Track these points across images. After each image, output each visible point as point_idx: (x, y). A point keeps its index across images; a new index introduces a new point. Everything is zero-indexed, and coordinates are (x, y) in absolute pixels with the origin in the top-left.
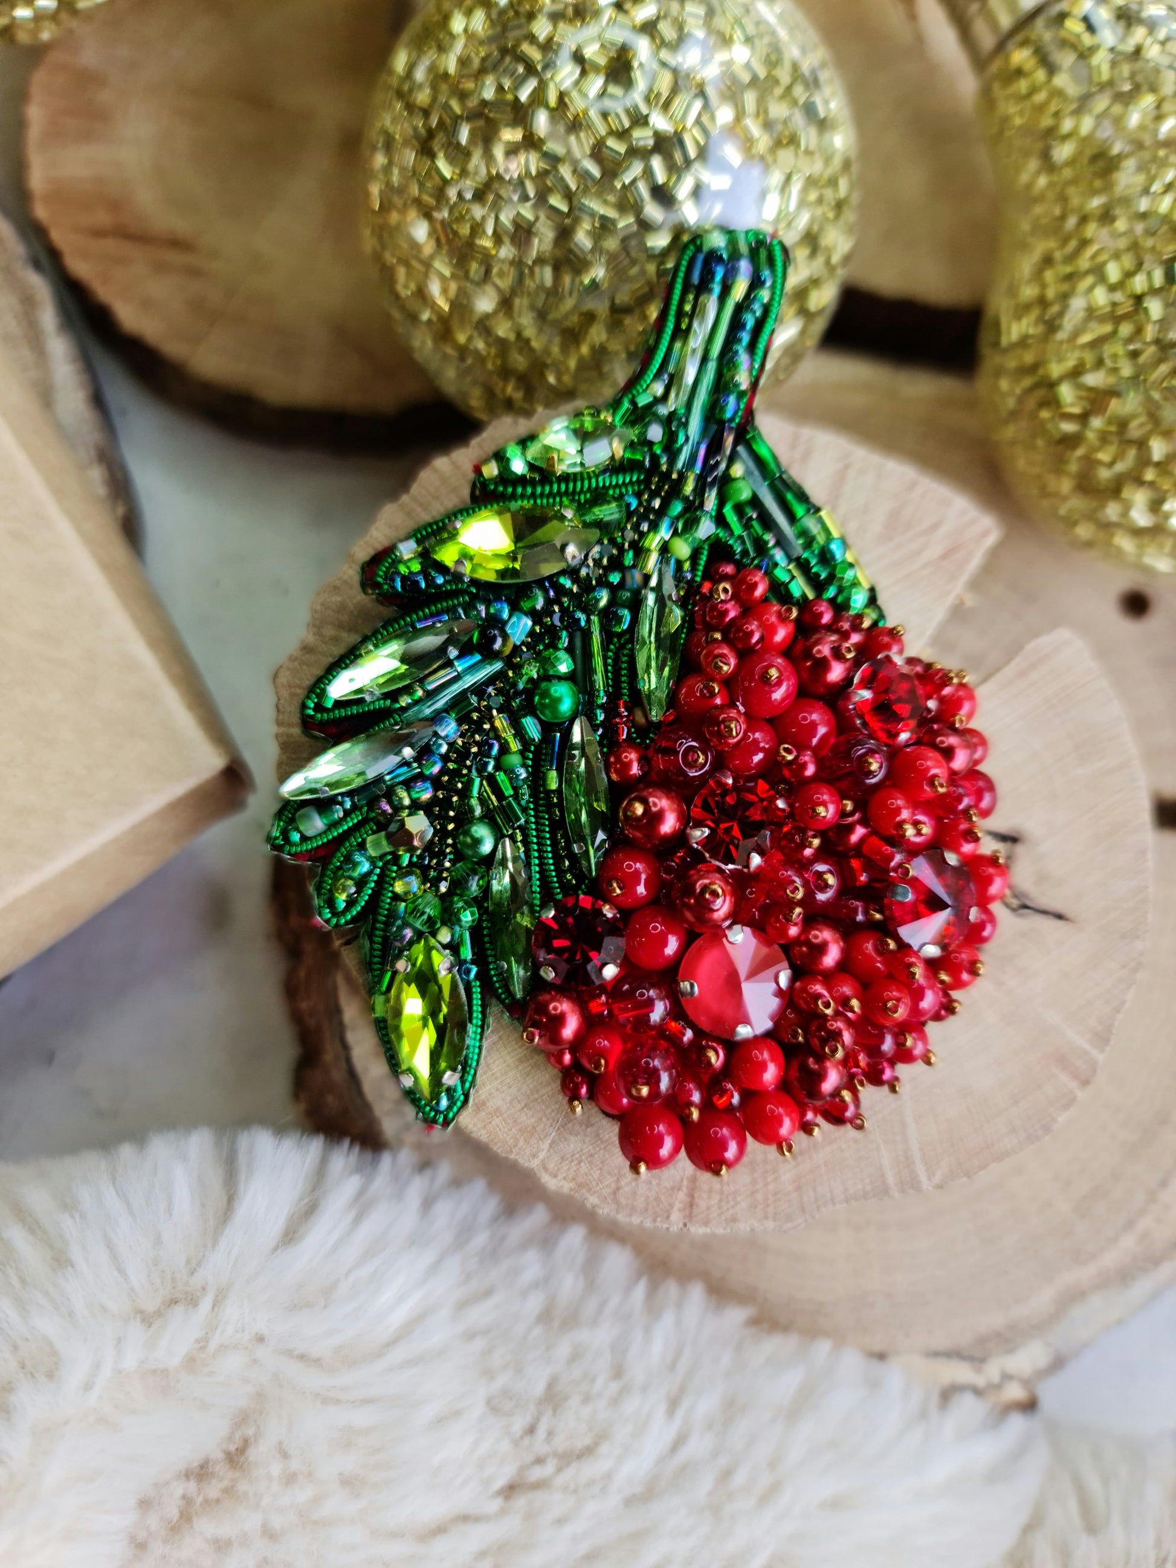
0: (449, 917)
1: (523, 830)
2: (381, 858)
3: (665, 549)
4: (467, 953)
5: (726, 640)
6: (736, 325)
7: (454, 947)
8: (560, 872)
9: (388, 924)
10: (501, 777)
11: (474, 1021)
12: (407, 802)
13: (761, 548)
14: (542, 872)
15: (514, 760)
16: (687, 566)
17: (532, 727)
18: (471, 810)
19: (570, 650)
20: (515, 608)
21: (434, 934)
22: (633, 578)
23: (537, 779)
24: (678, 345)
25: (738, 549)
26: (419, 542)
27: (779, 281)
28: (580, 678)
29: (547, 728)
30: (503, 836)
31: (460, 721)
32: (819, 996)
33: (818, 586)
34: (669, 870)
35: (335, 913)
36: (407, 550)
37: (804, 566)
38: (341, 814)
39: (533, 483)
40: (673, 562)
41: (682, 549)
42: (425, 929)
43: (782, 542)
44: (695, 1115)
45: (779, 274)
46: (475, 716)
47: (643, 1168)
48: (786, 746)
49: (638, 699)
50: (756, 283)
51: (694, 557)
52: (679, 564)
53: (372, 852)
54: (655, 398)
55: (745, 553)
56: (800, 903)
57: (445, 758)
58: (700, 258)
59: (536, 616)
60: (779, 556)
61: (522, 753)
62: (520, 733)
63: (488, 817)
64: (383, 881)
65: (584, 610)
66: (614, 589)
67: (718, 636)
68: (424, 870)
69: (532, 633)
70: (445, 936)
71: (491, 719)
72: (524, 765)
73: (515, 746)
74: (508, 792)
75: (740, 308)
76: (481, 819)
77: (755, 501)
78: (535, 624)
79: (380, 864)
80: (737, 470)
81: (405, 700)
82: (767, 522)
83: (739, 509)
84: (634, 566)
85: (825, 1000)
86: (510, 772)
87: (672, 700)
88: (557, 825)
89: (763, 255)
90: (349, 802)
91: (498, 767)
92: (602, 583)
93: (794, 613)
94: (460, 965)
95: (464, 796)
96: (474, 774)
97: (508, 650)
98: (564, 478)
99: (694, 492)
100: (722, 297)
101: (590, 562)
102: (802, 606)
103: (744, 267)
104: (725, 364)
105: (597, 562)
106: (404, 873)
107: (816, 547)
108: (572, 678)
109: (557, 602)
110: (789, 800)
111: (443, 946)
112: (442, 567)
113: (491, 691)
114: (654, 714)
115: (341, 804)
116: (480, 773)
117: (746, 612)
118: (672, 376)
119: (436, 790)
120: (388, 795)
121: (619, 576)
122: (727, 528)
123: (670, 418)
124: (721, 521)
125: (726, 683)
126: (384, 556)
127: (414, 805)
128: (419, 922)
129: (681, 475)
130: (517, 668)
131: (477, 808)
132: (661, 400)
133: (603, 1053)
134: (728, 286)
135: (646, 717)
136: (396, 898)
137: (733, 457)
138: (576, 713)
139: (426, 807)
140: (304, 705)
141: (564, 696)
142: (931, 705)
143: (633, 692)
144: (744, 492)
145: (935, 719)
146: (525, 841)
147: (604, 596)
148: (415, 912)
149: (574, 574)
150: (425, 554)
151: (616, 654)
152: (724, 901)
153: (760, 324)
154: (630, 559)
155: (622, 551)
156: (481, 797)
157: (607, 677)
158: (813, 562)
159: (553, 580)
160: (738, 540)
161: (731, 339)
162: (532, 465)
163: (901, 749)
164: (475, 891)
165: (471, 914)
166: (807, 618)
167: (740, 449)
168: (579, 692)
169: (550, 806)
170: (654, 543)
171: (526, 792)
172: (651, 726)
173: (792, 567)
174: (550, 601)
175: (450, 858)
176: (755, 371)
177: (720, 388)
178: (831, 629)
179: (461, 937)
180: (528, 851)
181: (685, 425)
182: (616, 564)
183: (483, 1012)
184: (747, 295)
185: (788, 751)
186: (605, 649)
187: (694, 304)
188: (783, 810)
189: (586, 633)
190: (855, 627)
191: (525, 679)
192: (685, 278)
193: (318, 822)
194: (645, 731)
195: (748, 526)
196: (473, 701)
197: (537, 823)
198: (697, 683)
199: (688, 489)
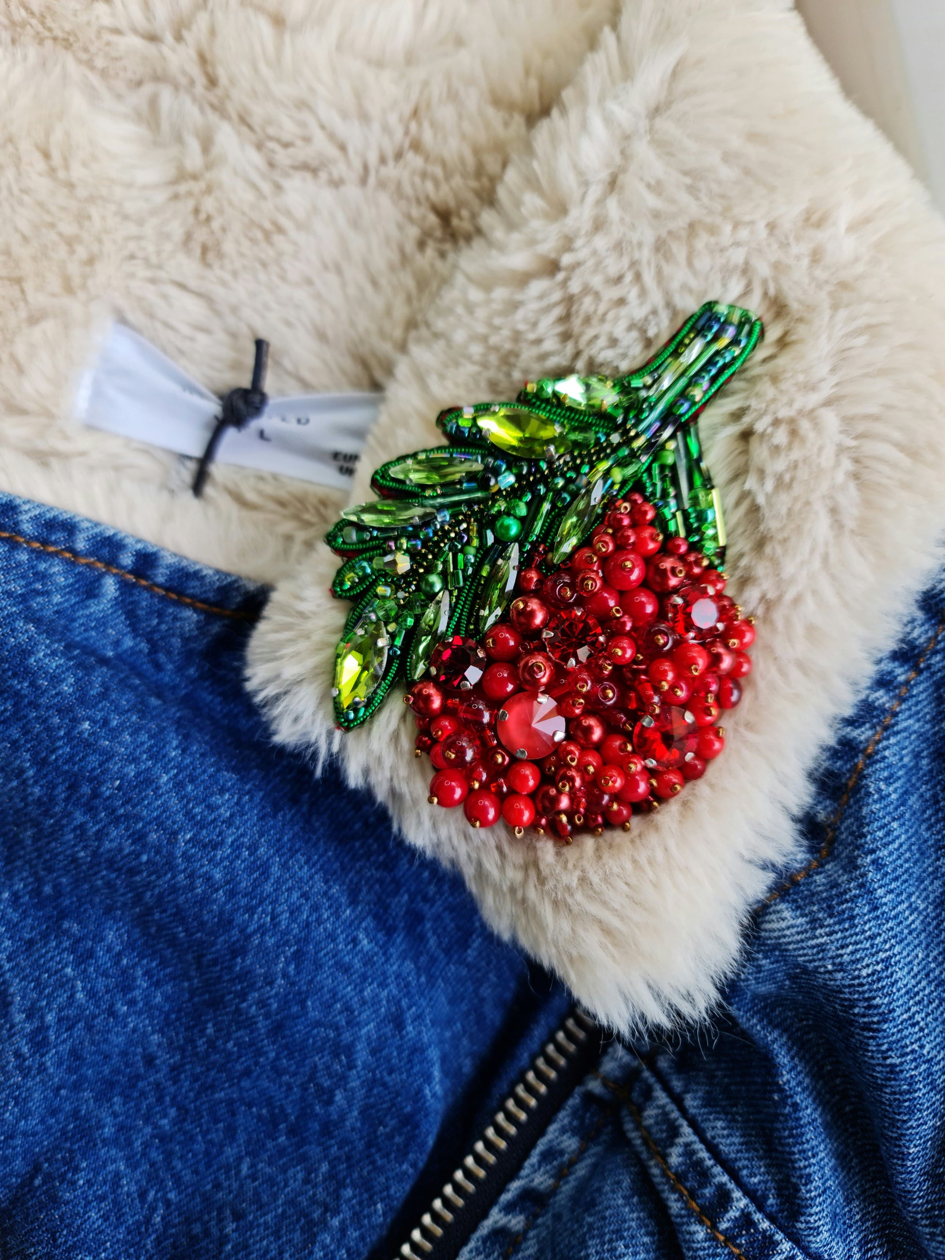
0: (398, 618)
1: (460, 590)
2: (379, 570)
3: (607, 473)
4: (398, 642)
5: (613, 536)
6: (711, 362)
7: (393, 636)
8: (469, 623)
9: (365, 608)
10: (460, 557)
11: (386, 680)
12: (405, 547)
13: (665, 495)
14: (460, 618)
15: (471, 551)
16: (617, 487)
17: (490, 538)
18: (436, 566)
19: (528, 504)
20: (509, 468)
21: (386, 624)
22: (581, 480)
23: (478, 567)
24: (670, 360)
25: (649, 490)
26: (475, 411)
27: (750, 346)
28: (526, 523)
29: (497, 541)
30: (446, 589)
31: (452, 516)
32: (571, 752)
33: (690, 531)
34: (524, 647)
35: (342, 590)
36: (468, 413)
37: (686, 516)
38: (368, 538)
39: (552, 405)
40: (610, 481)
41: (618, 475)
42: (382, 619)
43: (678, 497)
44: (477, 785)
45: (752, 343)
46: (461, 517)
47: (436, 800)
48: (618, 608)
49: (553, 548)
50: (735, 342)
51: (624, 483)
52: (613, 484)
53: (374, 565)
54: (644, 385)
55: (653, 494)
56: (584, 696)
57: (435, 533)
58: (708, 314)
59: (519, 477)
60: (673, 503)
61: (478, 549)
62: (482, 537)
63: (444, 575)
64: (374, 584)
65: (546, 485)
66: (569, 481)
67: (610, 531)
68: (398, 587)
69: (512, 486)
70: (392, 627)
71: (469, 523)
72: (475, 556)
73: (476, 542)
74: (461, 565)
75: (717, 353)
76: (439, 574)
77: (674, 468)
78: (516, 481)
79: (377, 574)
80: (671, 445)
81: (429, 493)
82: (675, 482)
83: (662, 468)
84: (586, 474)
85: (573, 756)
86: (466, 557)
87: (570, 556)
88: (476, 596)
89: (747, 328)
90: (375, 533)
91: (462, 551)
92: (563, 475)
93: (661, 537)
94: (392, 646)
95: (436, 557)
96: (447, 548)
97: (495, 490)
98: (571, 409)
99: (639, 448)
100: (709, 343)
101: (561, 461)
102: (670, 537)
103: (731, 332)
104: (693, 382)
105: (566, 463)
106: (386, 584)
107: (698, 508)
108: (522, 520)
109: (534, 475)
110: (608, 640)
111: (388, 632)
112: (480, 430)
113: (476, 508)
114: (556, 559)
115: (371, 532)
116: (450, 549)
117: (634, 525)
118: (660, 376)
119: (423, 547)
120: (396, 539)
121: (574, 476)
122: (650, 476)
123: (646, 399)
124: (649, 469)
125: (604, 560)
126: (454, 411)
127: (407, 551)
128: (381, 613)
129: (637, 436)
130: (495, 501)
131: (440, 567)
132: (648, 388)
133: (443, 729)
134: (716, 338)
135: (552, 560)
136: (376, 596)
137: (673, 436)
138: (516, 539)
139: (412, 554)
140: (376, 473)
141: (514, 529)
142: (721, 626)
143: (553, 543)
144: (670, 460)
145: (719, 636)
146: (458, 598)
147: (560, 482)
148: (381, 607)
149: (550, 463)
150: (474, 419)
151: (554, 518)
152: (544, 677)
153: (725, 367)
154: (585, 469)
155: (582, 463)
156: (445, 562)
157: (542, 529)
158: (693, 515)
159: (536, 462)
160: (654, 485)
161: (704, 369)
162: (555, 394)
163: (686, 641)
164: (418, 611)
165: (410, 622)
166: (670, 545)
167: (679, 434)
168: (522, 529)
169: (479, 584)
170: (603, 466)
171: (470, 571)
172: (554, 565)
173: (679, 515)
174: (529, 473)
175: (413, 587)
176: (710, 393)
177: (683, 395)
178: (682, 558)
179: (400, 632)
180: (457, 603)
181: (652, 408)
182: (577, 469)
183: (393, 679)
184: (726, 347)
185: (617, 611)
186: (549, 513)
187: (692, 340)
188: (602, 644)
189: (543, 499)
190: (698, 563)
191: (496, 509)
192: (695, 323)
193: (354, 536)
194: (551, 566)
195: (663, 479)
196: (464, 509)
197: (469, 591)
198: (587, 553)
199: (636, 444)
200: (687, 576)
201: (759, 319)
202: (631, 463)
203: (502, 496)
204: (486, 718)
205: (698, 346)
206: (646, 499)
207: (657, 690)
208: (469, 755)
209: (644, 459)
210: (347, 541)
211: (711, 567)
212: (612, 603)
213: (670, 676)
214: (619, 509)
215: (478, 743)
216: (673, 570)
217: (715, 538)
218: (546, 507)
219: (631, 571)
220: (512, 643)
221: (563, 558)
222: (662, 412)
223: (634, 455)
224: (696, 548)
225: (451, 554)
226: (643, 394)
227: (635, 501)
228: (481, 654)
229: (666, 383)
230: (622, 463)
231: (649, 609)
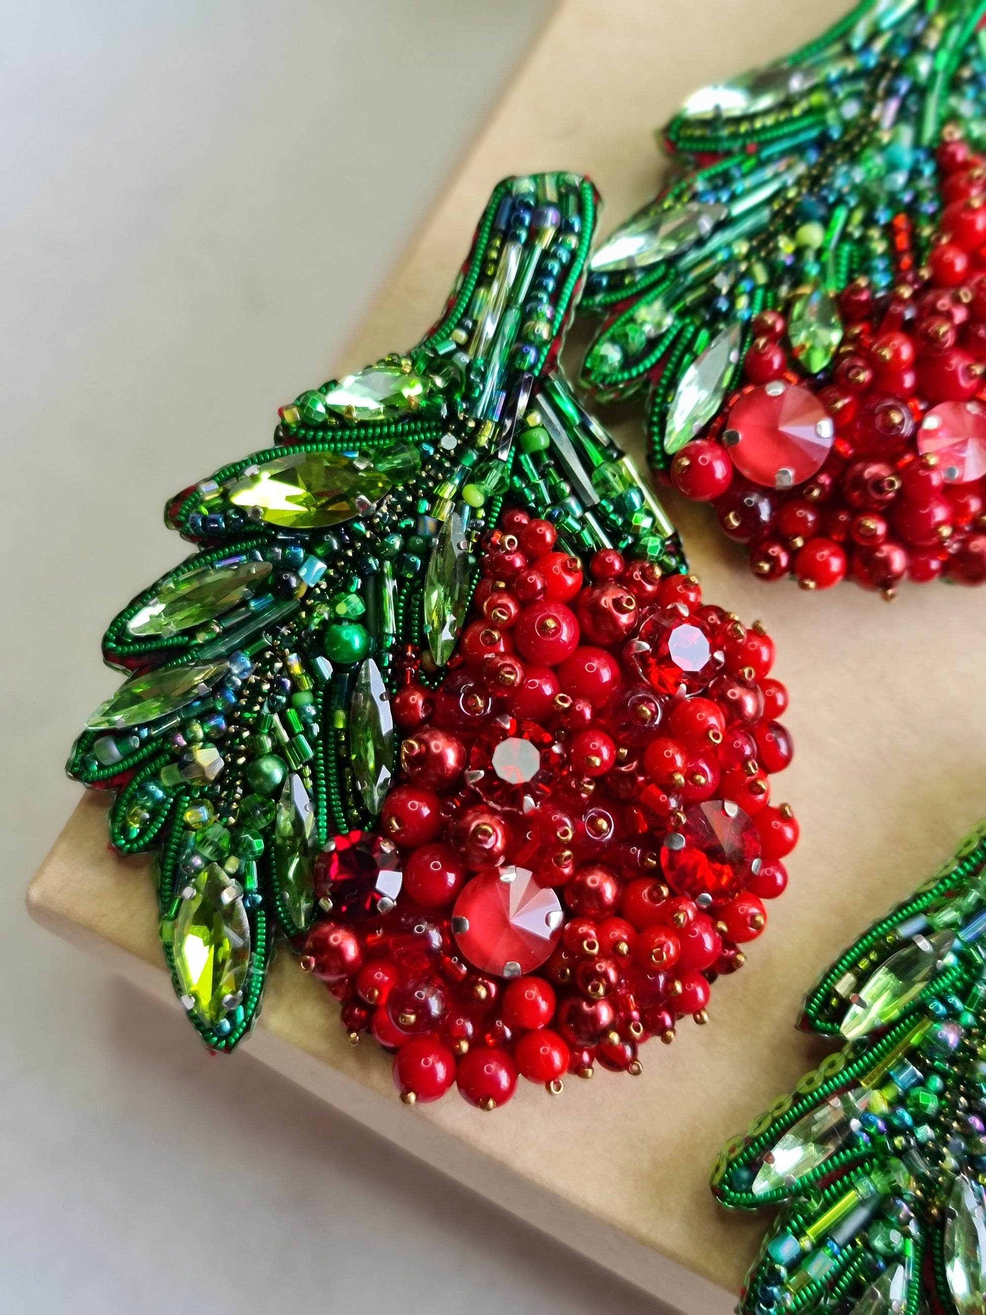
0: (237, 847)
1: (312, 764)
2: (175, 787)
3: (458, 497)
4: (252, 883)
5: (508, 591)
6: (542, 272)
7: (240, 877)
8: (346, 809)
9: (178, 853)
10: (292, 714)
11: (259, 950)
12: (201, 735)
13: (557, 497)
14: (329, 807)
15: (304, 698)
16: (481, 513)
17: (325, 667)
18: (262, 745)
19: (360, 593)
20: (310, 551)
21: (222, 864)
22: (425, 525)
23: (325, 718)
24: (480, 292)
25: (532, 498)
26: (220, 484)
27: (588, 227)
28: (370, 622)
29: (338, 668)
30: (292, 771)
31: (254, 658)
32: (586, 936)
33: (615, 535)
34: (448, 810)
35: (128, 841)
37: (600, 514)
38: (137, 745)
39: (333, 429)
40: (467, 509)
41: (475, 496)
42: (212, 858)
43: (577, 492)
44: (465, 1046)
45: (589, 219)
46: (268, 655)
47: (412, 1096)
48: (561, 695)
49: (425, 644)
50: (564, 228)
51: (488, 505)
52: (474, 510)
53: (166, 782)
54: (458, 345)
55: (539, 501)
56: (569, 846)
57: (239, 694)
58: (509, 201)
59: (330, 559)
60: (572, 503)
61: (314, 692)
62: (310, 669)
63: (278, 751)
64: (175, 810)
65: (376, 555)
66: (408, 534)
67: (502, 585)
68: (216, 800)
69: (326, 576)
70: (232, 865)
71: (284, 658)
72: (315, 704)
73: (307, 684)
74: (298, 728)
75: (545, 255)
76: (271, 754)
77: (552, 450)
78: (329, 567)
79: (174, 794)
80: (535, 419)
81: (201, 638)
82: (564, 471)
83: (536, 457)
84: (428, 513)
85: (590, 940)
86: (300, 711)
87: (458, 644)
88: (343, 763)
89: (572, 200)
90: (145, 733)
91: (290, 704)
92: (395, 529)
93: (579, 564)
94: (246, 894)
95: (255, 729)
96: (266, 710)
97: (302, 592)
98: (363, 424)
99: (490, 442)
100: (529, 246)
101: (384, 509)
102: (590, 556)
103: (552, 216)
104: (527, 315)
105: (391, 508)
106: (195, 804)
107: (614, 495)
108: (362, 621)
109: (351, 546)
110: (566, 747)
111: (231, 876)
112: (240, 510)
113: (285, 631)
114: (440, 657)
115: (137, 734)
116: (272, 710)
117: (532, 563)
118: (475, 323)
119: (229, 725)
120: (183, 728)
121: (412, 523)
122: (523, 475)
123: (469, 367)
124: (517, 469)
125: (510, 630)
126: (188, 495)
127: (207, 739)
128: (207, 852)
129: (479, 423)
130: (310, 610)
131: (268, 743)
132: (463, 348)
133: (378, 985)
134: (535, 233)
135: (433, 661)
136: (187, 827)
137: (532, 405)
138: (365, 655)
139: (219, 741)
140: (106, 639)
141: (354, 638)
142: (719, 656)
143: (422, 636)
144: (541, 440)
145: (724, 670)
146: (313, 777)
147: (396, 542)
148: (204, 842)
149: (368, 520)
150: (225, 495)
151: (408, 597)
152: (496, 841)
153: (566, 270)
154: (424, 506)
155: (416, 498)
156: (272, 732)
157: (397, 621)
158: (611, 508)
159: (347, 526)
160: (534, 488)
161: (536, 285)
162: (331, 411)
163: (681, 700)
164: (263, 824)
165: (259, 845)
166: (597, 568)
167: (539, 397)
168: (369, 634)
169: (338, 744)
170: (448, 491)
171: (316, 729)
172: (439, 669)
173: (588, 515)
174: (344, 546)
175: (240, 790)
176: (559, 318)
177: (523, 337)
178: (623, 580)
179: (248, 867)
180: (315, 786)
181: (483, 376)
182: (411, 510)
183: (267, 941)
184: (555, 240)
185: (563, 700)
186: (397, 593)
187: (500, 251)
188: (561, 756)
189: (379, 578)
190: (647, 576)
191: (316, 621)
192: (493, 222)
193: (115, 750)
194: (434, 673)
195: (543, 475)
196: (267, 640)
197: (325, 759)
198: (479, 630)
199: (483, 441)
200: (641, 603)
201: (585, 179)
202: (490, 469)
203: (318, 597)
204: (436, 939)
205: (513, 256)
206: (533, 514)
207: (670, 788)
208: (435, 1007)
209: (504, 455)
210: (106, 762)
211: (670, 573)
212: (548, 690)
213: (679, 761)
214: (502, 546)
215: (439, 981)
216: (617, 603)
217: (655, 530)
218: (390, 585)
219: (558, 630)
220: (426, 811)
221: (447, 654)
222: (501, 377)
223: (486, 456)
224: (634, 555)
225: (276, 717)
226: (464, 359)
227: (520, 524)
228: (387, 848)
229: (489, 330)
230: (475, 476)
231: (606, 676)
